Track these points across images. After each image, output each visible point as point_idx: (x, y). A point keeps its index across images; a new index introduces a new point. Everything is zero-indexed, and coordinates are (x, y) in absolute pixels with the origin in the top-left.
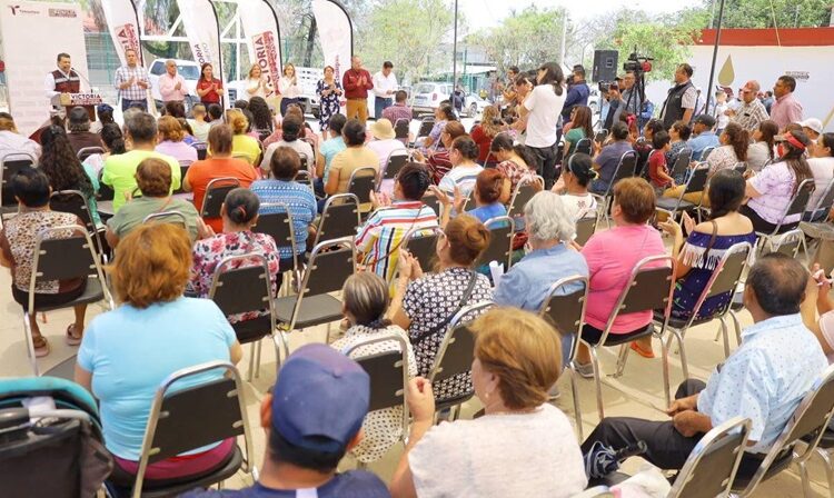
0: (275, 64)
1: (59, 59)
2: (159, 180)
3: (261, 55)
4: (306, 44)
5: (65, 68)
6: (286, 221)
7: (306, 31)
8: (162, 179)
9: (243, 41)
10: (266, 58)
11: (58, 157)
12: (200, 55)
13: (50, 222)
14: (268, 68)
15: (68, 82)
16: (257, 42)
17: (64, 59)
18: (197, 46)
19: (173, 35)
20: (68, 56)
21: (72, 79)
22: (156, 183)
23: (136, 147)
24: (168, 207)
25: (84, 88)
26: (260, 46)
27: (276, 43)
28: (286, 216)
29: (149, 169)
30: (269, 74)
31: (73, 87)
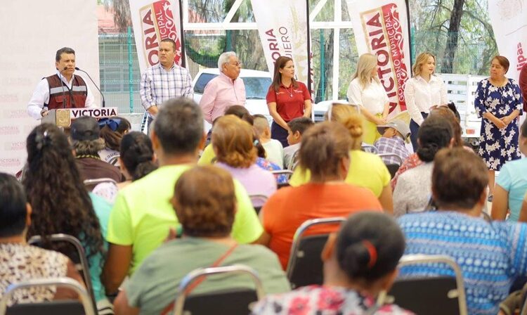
0: (401, 56)
1: (58, 58)
2: (208, 204)
3: (378, 44)
4: (445, 38)
5: (66, 71)
6: (452, 294)
7: (445, 16)
8: (213, 202)
9: (346, 25)
10: (387, 49)
11: (47, 188)
12: (274, 47)
13: (23, 262)
14: (390, 65)
15: (70, 93)
16: (370, 23)
17: (65, 56)
18: (270, 32)
19: (232, 21)
20: (72, 52)
21: (76, 89)
22: (204, 210)
23: (168, 163)
24: (229, 259)
25: (93, 102)
26: (376, 28)
27: (403, 21)
28: (451, 283)
29: (192, 186)
30: (392, 74)
31: (77, 99)
